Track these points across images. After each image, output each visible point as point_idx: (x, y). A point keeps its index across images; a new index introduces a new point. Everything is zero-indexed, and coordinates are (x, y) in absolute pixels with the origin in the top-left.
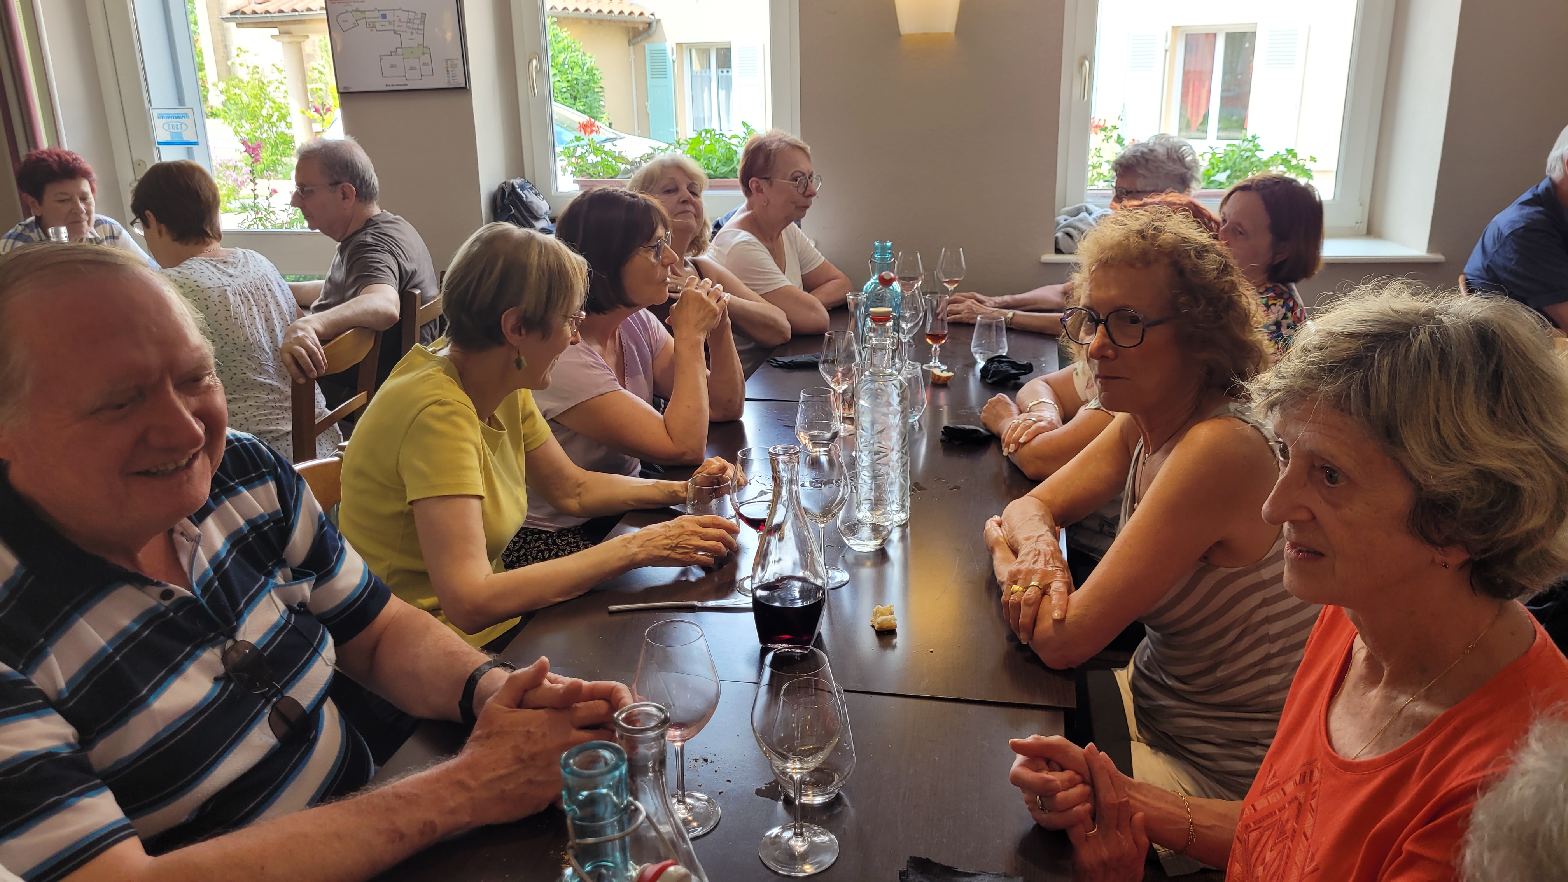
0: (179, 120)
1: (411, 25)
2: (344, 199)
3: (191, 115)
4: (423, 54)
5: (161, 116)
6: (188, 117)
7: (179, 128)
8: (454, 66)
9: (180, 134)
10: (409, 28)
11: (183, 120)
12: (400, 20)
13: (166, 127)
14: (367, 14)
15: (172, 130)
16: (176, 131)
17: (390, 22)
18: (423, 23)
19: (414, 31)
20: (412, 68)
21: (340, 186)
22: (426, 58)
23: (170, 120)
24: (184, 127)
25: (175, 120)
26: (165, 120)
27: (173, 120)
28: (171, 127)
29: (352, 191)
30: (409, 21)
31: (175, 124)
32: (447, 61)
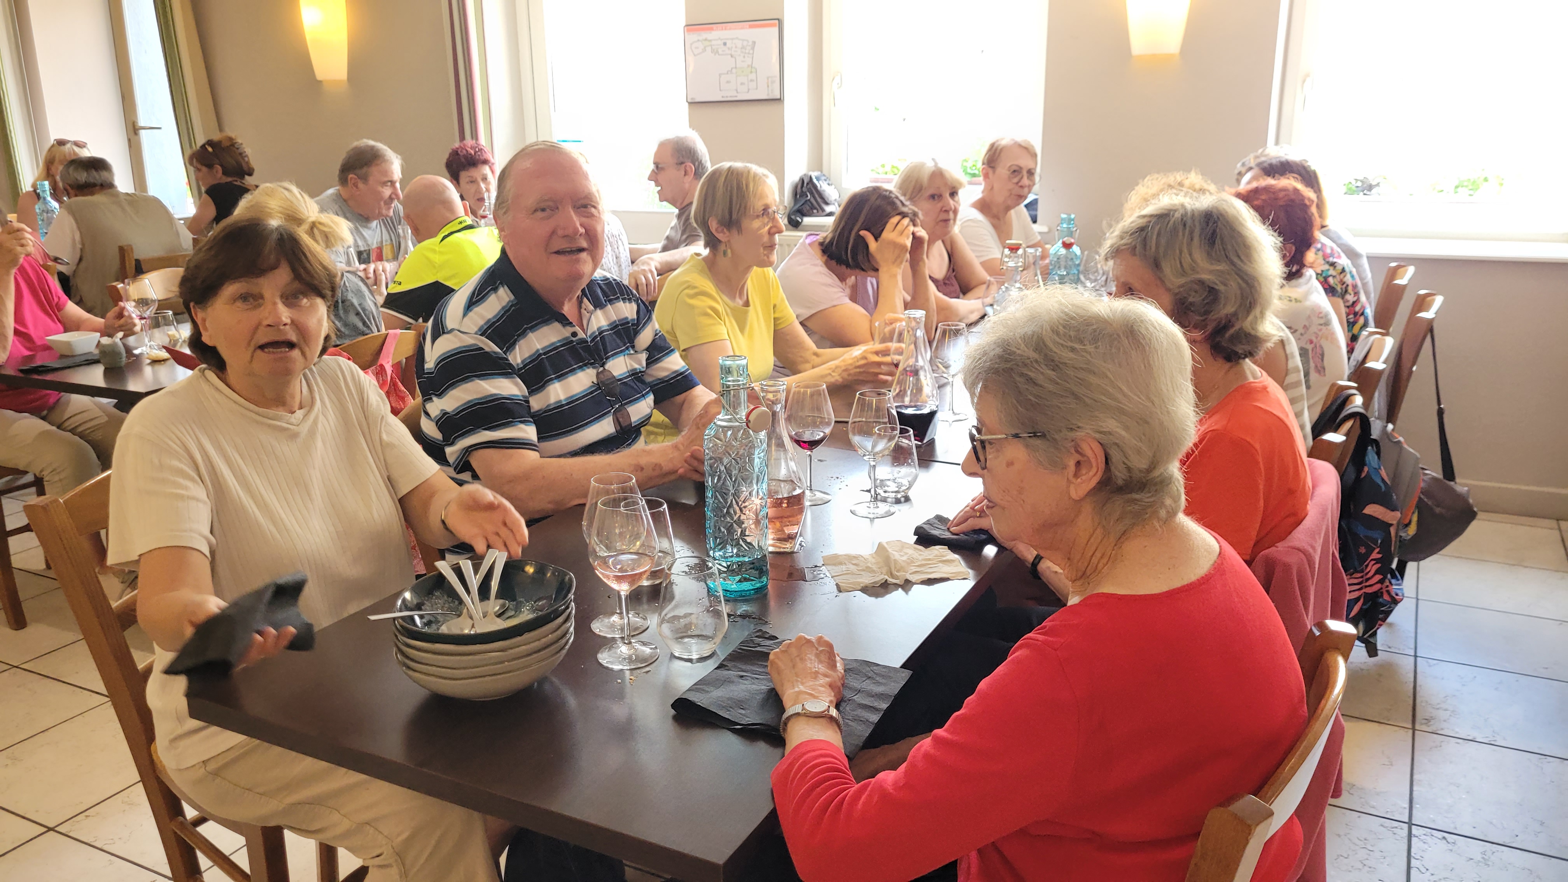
1: (744, 50)
2: (685, 175)
4: (751, 72)
8: (773, 82)
10: (742, 52)
12: (736, 47)
14: (714, 43)
17: (729, 48)
18: (753, 48)
19: (746, 55)
20: (742, 84)
21: (683, 166)
22: (753, 76)
29: (692, 171)
30: (743, 47)
32: (768, 78)
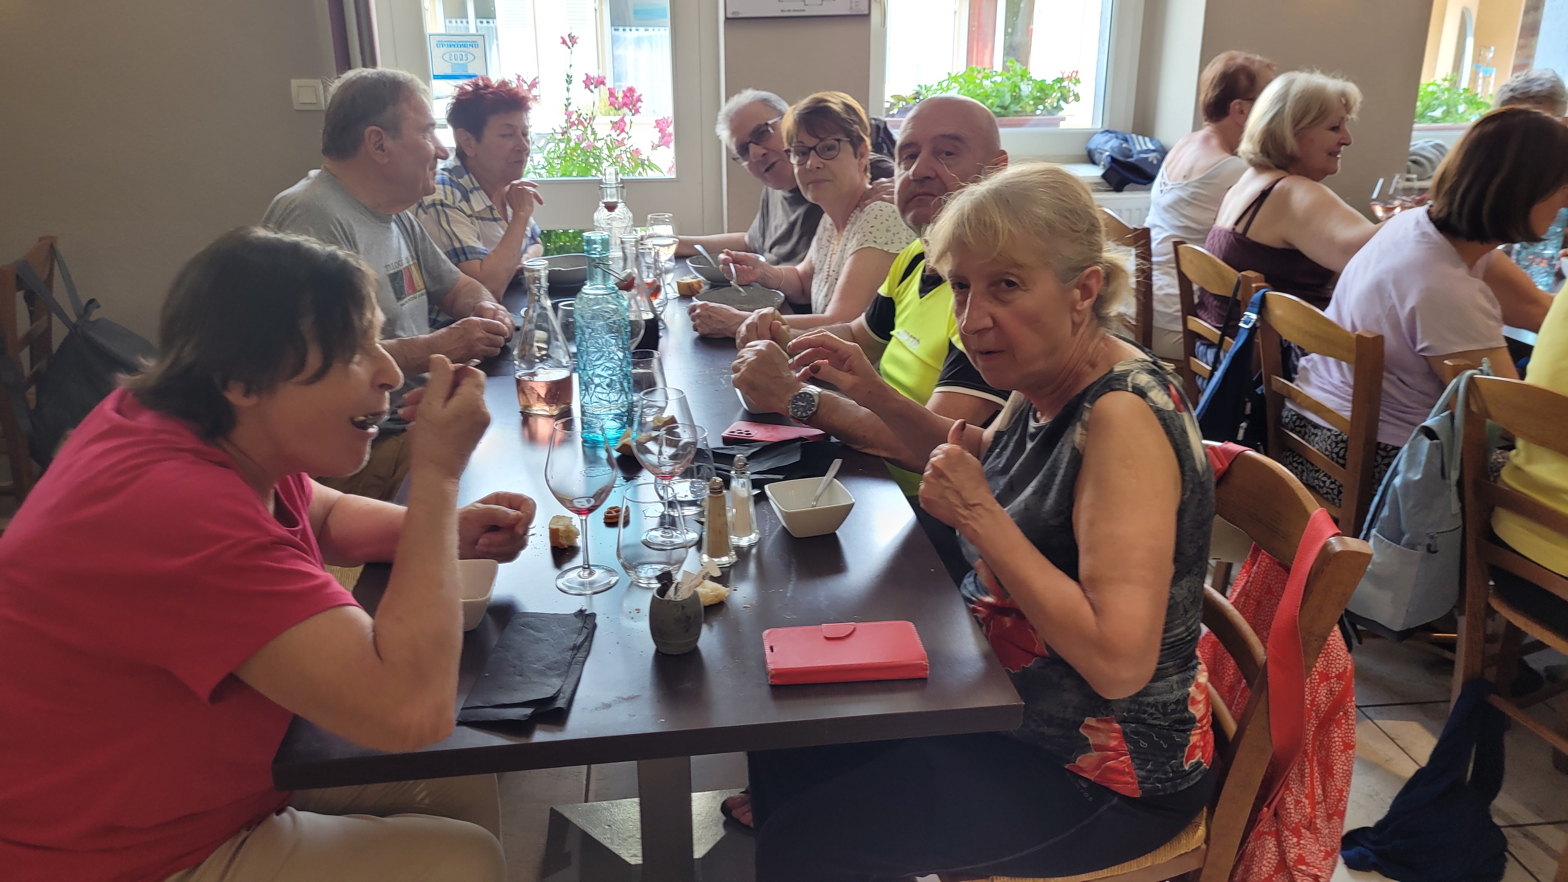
0: (464, 49)
3: (481, 43)
5: (440, 44)
6: (477, 46)
7: (464, 58)
9: (465, 66)
11: (471, 49)
13: (447, 57)
15: (454, 62)
16: (459, 62)
23: (453, 49)
24: (470, 57)
25: (459, 49)
26: (445, 49)
27: (456, 49)
28: (453, 58)
31: (458, 54)
